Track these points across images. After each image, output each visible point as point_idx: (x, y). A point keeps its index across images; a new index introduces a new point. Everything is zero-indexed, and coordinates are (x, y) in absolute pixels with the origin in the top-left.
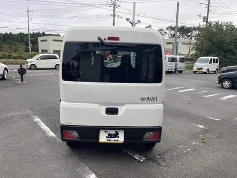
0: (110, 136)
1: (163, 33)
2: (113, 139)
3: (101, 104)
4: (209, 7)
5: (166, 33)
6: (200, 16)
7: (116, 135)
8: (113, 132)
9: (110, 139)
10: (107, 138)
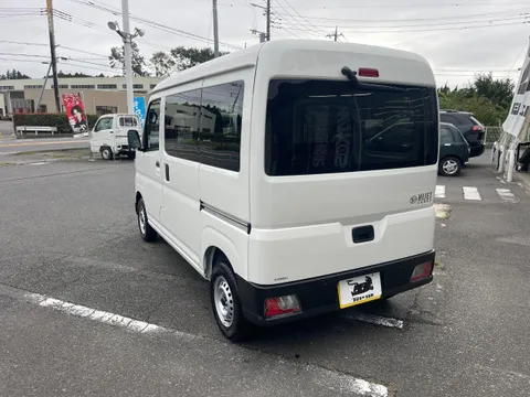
0: (359, 289)
1: (165, 62)
2: (364, 294)
3: (344, 222)
4: (268, 13)
5: (173, 63)
6: (254, 31)
7: (368, 286)
8: (361, 280)
9: (358, 296)
10: (353, 294)
